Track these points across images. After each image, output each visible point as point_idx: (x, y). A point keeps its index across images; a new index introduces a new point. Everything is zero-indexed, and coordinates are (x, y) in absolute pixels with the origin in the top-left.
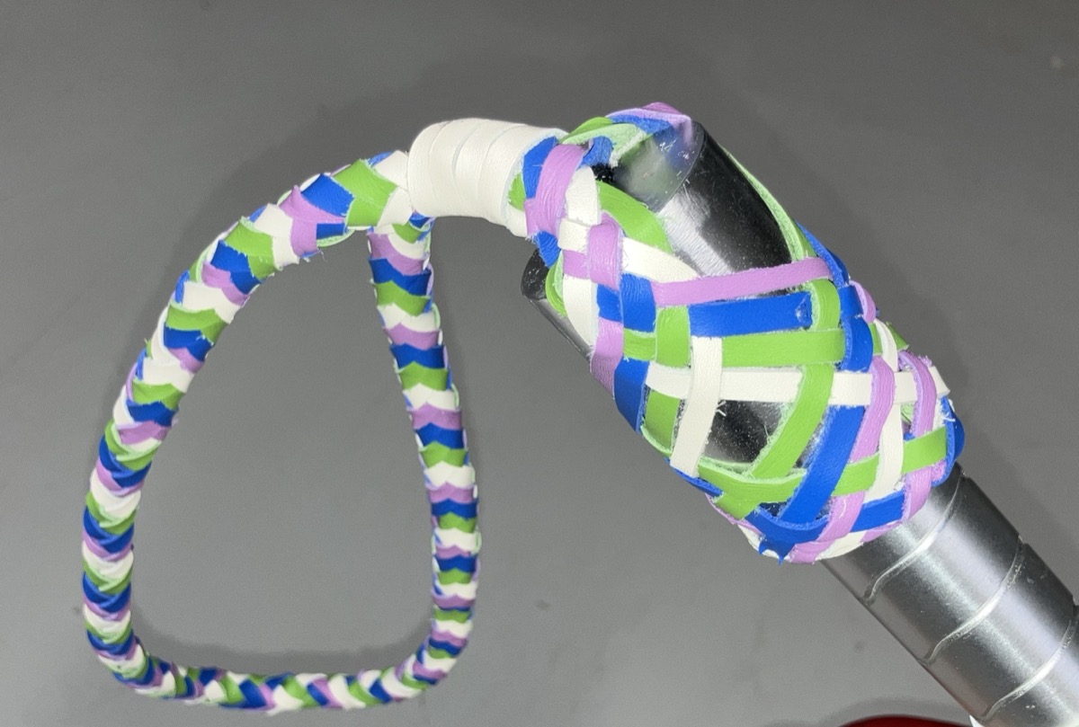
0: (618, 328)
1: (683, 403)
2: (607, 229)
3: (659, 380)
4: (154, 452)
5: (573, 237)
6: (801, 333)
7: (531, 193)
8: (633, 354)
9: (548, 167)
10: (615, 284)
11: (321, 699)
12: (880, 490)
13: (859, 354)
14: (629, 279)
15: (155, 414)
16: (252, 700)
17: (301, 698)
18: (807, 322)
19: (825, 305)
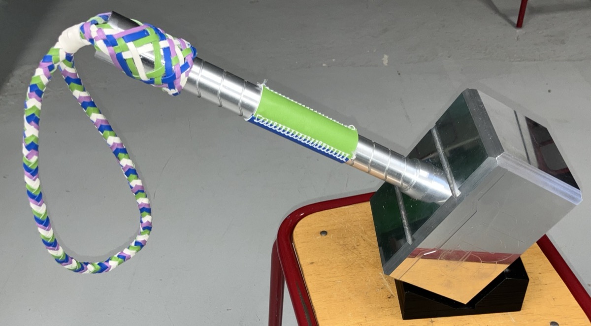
0: (112, 48)
1: (133, 59)
2: (100, 30)
3: (126, 56)
4: (37, 161)
5: (94, 34)
6: (148, 37)
7: (84, 32)
8: (118, 51)
9: (85, 28)
10: (105, 38)
11: (124, 258)
12: (182, 63)
13: (163, 38)
14: (107, 36)
15: (33, 147)
16: (103, 268)
17: (118, 261)
18: (148, 34)
19: (151, 31)
